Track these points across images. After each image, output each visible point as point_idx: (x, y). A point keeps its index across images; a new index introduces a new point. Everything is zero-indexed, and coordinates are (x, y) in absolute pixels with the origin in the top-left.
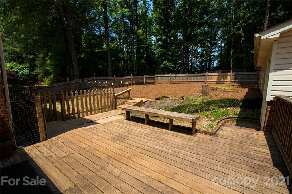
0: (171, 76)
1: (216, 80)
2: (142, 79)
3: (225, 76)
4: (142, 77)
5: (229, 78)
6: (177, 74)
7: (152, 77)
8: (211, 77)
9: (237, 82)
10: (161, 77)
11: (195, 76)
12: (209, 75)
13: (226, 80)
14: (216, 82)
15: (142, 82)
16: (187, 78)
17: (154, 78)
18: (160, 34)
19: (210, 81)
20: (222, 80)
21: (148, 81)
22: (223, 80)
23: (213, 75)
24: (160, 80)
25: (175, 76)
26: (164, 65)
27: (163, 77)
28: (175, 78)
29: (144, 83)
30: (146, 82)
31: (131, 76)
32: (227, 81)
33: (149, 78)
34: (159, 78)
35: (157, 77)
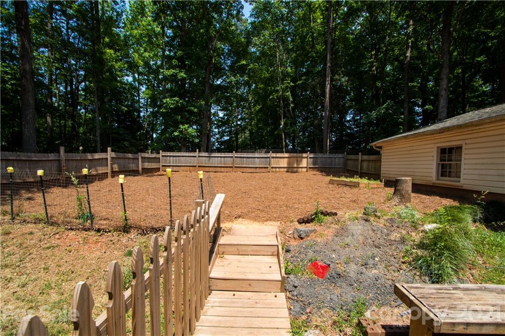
0: (199, 156)
1: (286, 166)
2: (136, 161)
3: (299, 159)
4: (136, 156)
5: (304, 163)
6: (212, 152)
7: (155, 158)
8: (277, 159)
9: (317, 170)
10: (174, 158)
11: (249, 158)
12: (274, 156)
13: (301, 166)
14: (285, 170)
15: (134, 169)
16: (233, 160)
17: (157, 160)
18: (174, 67)
19: (276, 168)
20: (295, 166)
21: (147, 165)
22: (297, 165)
23: (280, 158)
24: (171, 164)
25: (207, 157)
26: (181, 132)
27: (180, 158)
28: (209, 160)
29: (138, 171)
30: (142, 169)
31: (110, 154)
32: (302, 168)
33: (150, 160)
34: (170, 160)
35: (165, 158)
